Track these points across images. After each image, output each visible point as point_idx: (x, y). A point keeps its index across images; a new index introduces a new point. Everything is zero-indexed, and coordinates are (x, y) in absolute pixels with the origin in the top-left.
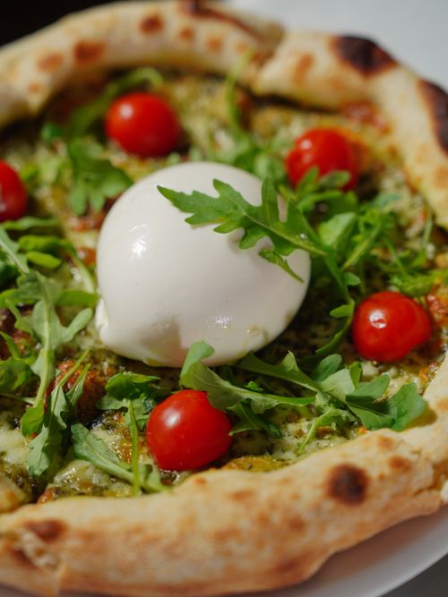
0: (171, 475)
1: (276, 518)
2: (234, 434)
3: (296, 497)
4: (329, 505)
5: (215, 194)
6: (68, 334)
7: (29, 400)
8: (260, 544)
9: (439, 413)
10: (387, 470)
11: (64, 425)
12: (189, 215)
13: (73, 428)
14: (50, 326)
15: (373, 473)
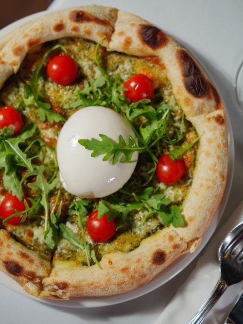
0: (97, 244)
1: (137, 275)
2: (118, 229)
3: (143, 267)
4: (154, 266)
5: (101, 139)
6: (51, 187)
7: (42, 217)
8: (132, 284)
9: (188, 223)
10: (172, 250)
11: (57, 227)
12: (92, 151)
13: (60, 226)
14: (44, 185)
15: (167, 252)
